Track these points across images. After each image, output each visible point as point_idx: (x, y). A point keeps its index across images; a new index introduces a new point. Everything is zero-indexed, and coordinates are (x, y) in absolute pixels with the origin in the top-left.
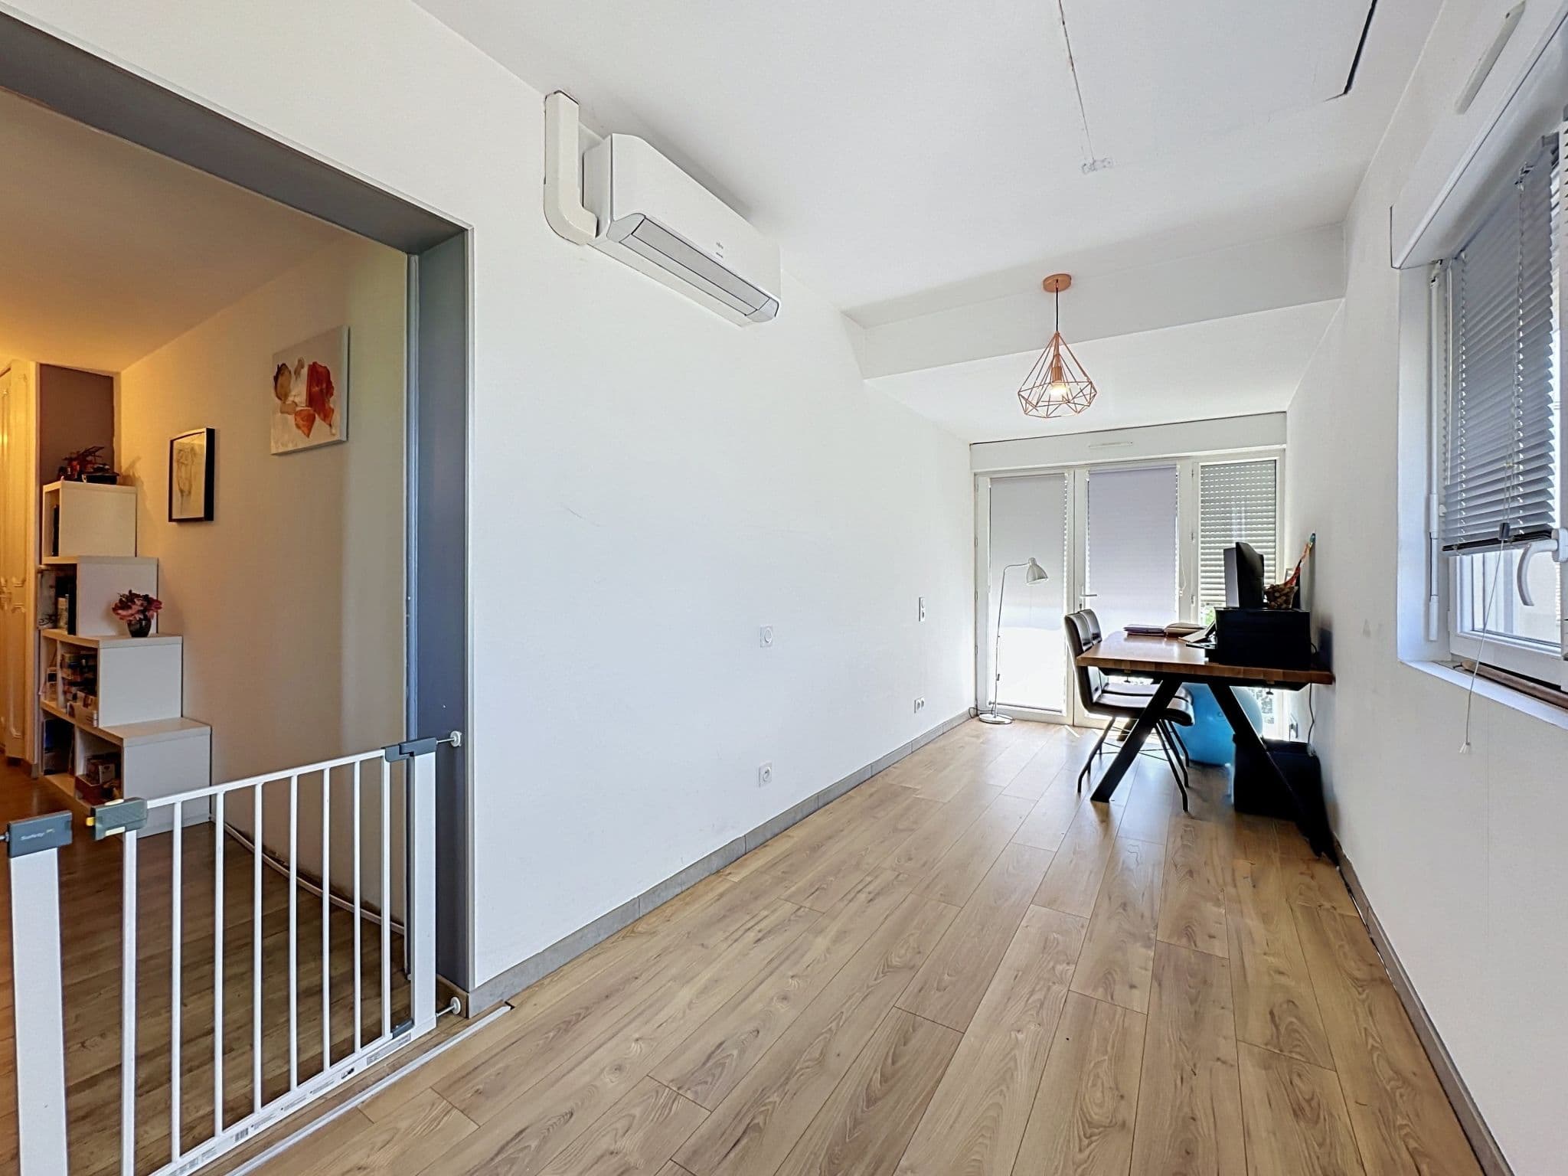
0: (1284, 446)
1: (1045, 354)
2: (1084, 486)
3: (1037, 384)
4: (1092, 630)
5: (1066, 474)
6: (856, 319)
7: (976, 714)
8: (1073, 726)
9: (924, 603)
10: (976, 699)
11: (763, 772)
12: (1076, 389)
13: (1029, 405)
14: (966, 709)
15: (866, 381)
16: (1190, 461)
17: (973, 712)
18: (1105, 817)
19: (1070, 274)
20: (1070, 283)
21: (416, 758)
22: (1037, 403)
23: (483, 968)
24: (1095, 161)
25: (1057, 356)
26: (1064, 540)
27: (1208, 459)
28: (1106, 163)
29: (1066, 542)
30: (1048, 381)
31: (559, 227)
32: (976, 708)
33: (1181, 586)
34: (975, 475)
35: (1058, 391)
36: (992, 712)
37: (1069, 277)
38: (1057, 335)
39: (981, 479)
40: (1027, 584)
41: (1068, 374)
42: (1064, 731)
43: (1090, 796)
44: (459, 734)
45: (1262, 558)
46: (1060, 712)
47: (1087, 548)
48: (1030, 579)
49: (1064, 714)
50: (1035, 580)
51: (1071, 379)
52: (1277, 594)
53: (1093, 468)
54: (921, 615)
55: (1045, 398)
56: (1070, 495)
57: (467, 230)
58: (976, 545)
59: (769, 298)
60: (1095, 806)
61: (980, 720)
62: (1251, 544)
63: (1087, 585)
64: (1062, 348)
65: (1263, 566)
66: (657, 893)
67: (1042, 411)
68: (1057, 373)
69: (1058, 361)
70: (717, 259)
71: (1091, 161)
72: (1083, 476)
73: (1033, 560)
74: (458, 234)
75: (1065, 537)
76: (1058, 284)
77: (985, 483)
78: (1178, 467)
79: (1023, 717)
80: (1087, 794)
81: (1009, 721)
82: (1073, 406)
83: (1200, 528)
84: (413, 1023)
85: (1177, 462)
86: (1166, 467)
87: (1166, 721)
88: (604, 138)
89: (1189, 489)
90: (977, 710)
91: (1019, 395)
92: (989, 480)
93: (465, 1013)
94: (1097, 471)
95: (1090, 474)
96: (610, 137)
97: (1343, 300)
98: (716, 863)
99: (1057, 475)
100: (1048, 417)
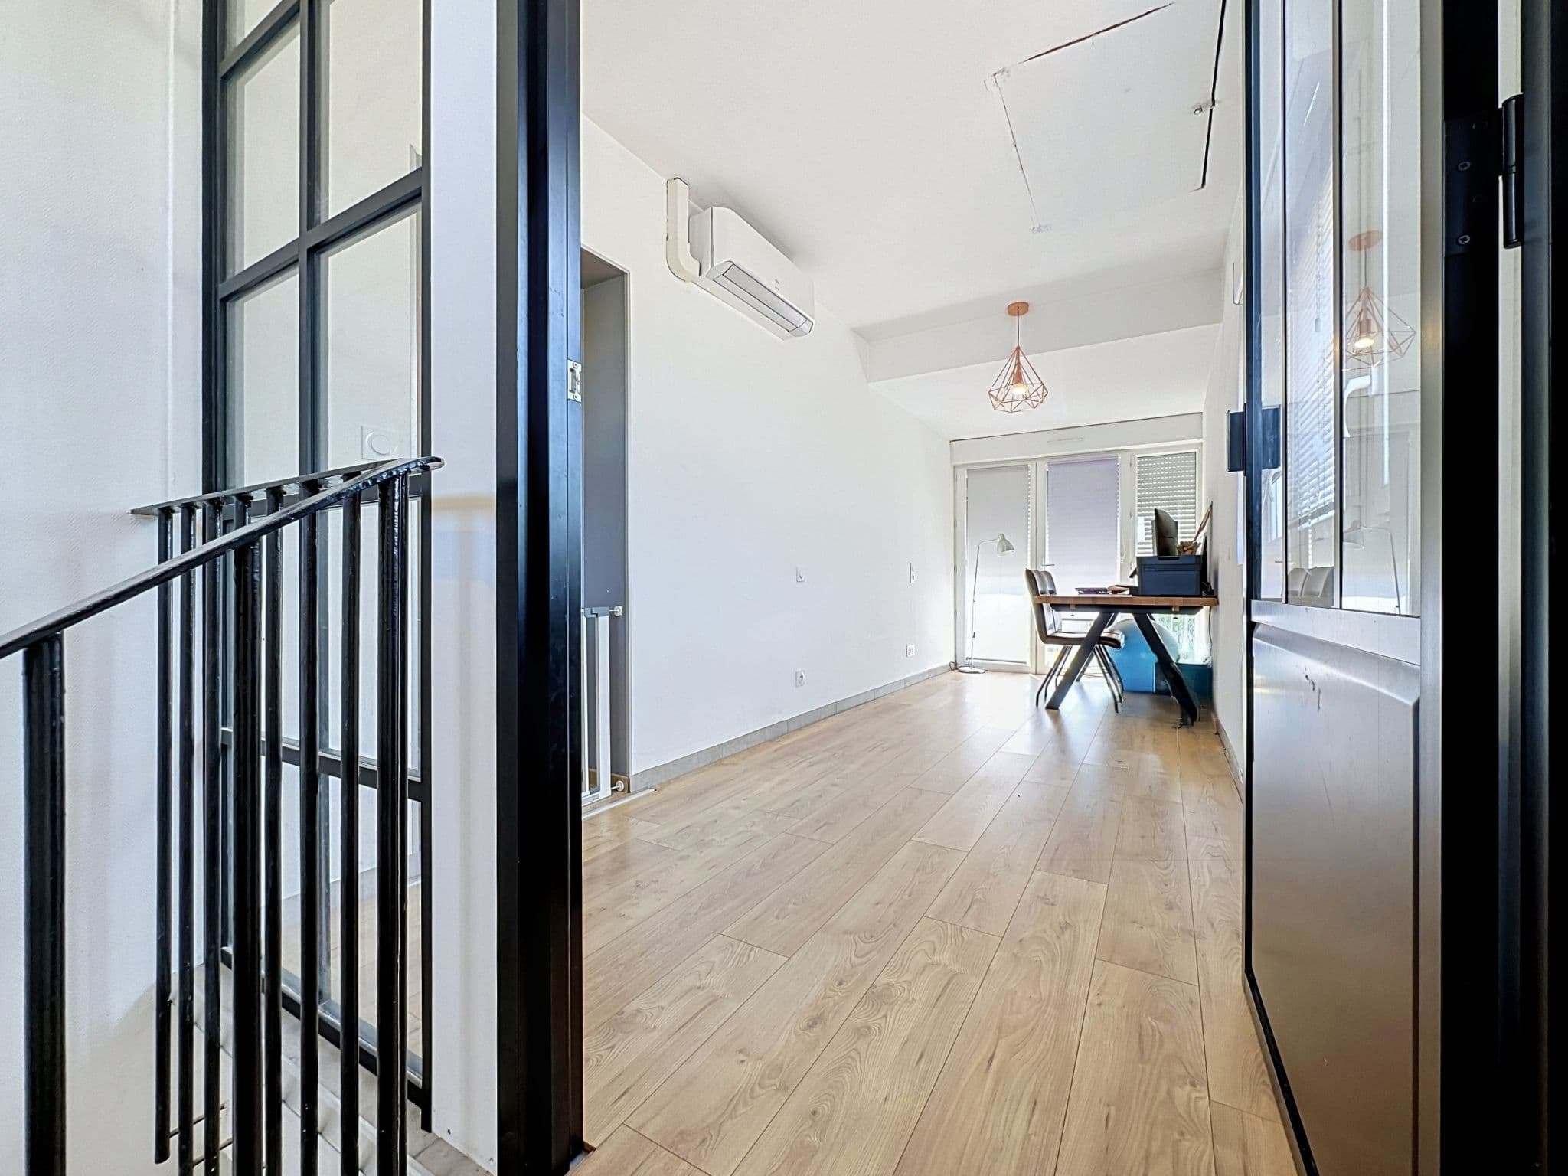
0: (1201, 440)
1: (1009, 365)
2: (1044, 475)
3: (1004, 385)
4: (1049, 588)
5: (1029, 466)
6: (864, 335)
7: (955, 667)
8: (1036, 674)
9: (914, 568)
10: (956, 656)
11: (799, 676)
12: (1032, 389)
13: (997, 402)
14: (948, 663)
15: (871, 385)
16: (1128, 454)
17: (953, 666)
18: (1056, 718)
19: (1027, 301)
20: (1028, 309)
21: (599, 618)
22: (1004, 399)
23: (637, 765)
24: (1040, 227)
25: (1018, 364)
26: (1028, 521)
27: (1141, 451)
28: (1048, 227)
29: (1029, 523)
30: (1011, 383)
31: (675, 271)
32: (956, 663)
33: (1122, 555)
34: (954, 467)
35: (1019, 391)
36: (969, 665)
37: (1027, 304)
38: (1018, 349)
39: (959, 471)
40: (998, 556)
41: (1027, 379)
42: (1027, 677)
43: (1046, 705)
44: (621, 608)
45: (1176, 523)
46: (1025, 663)
47: (1047, 522)
48: (1000, 550)
49: (1028, 664)
50: (1003, 551)
51: (1028, 382)
52: (1185, 549)
53: (1053, 460)
54: (912, 577)
55: (1009, 397)
56: (1033, 482)
57: (626, 274)
58: (955, 525)
59: (807, 319)
60: (1048, 713)
61: (960, 671)
62: (1167, 511)
63: (1047, 557)
64: (1022, 359)
65: (1177, 528)
66: (733, 745)
67: (1007, 406)
68: (1018, 377)
69: (1019, 368)
70: (775, 291)
71: (1038, 226)
72: (1044, 467)
73: (1003, 535)
74: (621, 275)
75: (1029, 519)
76: (1018, 309)
77: (963, 474)
78: (1120, 458)
79: (996, 668)
80: (1043, 704)
81: (983, 671)
82: (1030, 402)
83: (1137, 508)
84: (599, 790)
85: (1119, 455)
86: (1108, 460)
87: (1101, 646)
88: (704, 210)
89: (1128, 476)
90: (956, 664)
91: (990, 394)
92: (966, 471)
93: (627, 790)
94: (1055, 463)
95: (1049, 465)
96: (710, 209)
97: (1221, 325)
98: (769, 735)
99: (1022, 467)
100: (1012, 412)
